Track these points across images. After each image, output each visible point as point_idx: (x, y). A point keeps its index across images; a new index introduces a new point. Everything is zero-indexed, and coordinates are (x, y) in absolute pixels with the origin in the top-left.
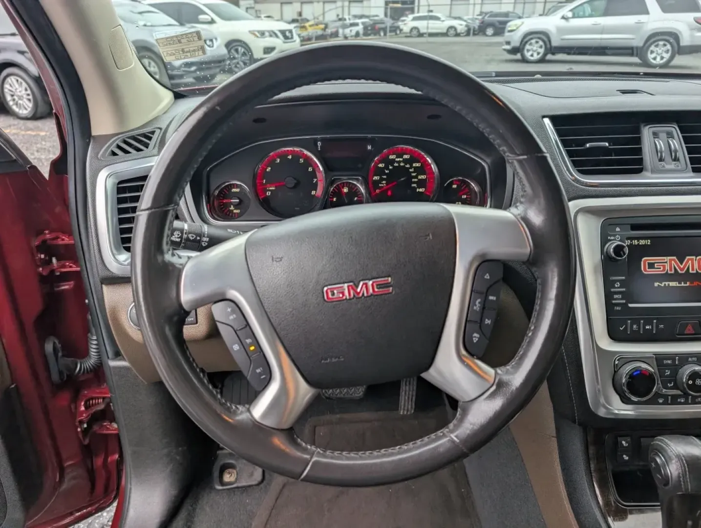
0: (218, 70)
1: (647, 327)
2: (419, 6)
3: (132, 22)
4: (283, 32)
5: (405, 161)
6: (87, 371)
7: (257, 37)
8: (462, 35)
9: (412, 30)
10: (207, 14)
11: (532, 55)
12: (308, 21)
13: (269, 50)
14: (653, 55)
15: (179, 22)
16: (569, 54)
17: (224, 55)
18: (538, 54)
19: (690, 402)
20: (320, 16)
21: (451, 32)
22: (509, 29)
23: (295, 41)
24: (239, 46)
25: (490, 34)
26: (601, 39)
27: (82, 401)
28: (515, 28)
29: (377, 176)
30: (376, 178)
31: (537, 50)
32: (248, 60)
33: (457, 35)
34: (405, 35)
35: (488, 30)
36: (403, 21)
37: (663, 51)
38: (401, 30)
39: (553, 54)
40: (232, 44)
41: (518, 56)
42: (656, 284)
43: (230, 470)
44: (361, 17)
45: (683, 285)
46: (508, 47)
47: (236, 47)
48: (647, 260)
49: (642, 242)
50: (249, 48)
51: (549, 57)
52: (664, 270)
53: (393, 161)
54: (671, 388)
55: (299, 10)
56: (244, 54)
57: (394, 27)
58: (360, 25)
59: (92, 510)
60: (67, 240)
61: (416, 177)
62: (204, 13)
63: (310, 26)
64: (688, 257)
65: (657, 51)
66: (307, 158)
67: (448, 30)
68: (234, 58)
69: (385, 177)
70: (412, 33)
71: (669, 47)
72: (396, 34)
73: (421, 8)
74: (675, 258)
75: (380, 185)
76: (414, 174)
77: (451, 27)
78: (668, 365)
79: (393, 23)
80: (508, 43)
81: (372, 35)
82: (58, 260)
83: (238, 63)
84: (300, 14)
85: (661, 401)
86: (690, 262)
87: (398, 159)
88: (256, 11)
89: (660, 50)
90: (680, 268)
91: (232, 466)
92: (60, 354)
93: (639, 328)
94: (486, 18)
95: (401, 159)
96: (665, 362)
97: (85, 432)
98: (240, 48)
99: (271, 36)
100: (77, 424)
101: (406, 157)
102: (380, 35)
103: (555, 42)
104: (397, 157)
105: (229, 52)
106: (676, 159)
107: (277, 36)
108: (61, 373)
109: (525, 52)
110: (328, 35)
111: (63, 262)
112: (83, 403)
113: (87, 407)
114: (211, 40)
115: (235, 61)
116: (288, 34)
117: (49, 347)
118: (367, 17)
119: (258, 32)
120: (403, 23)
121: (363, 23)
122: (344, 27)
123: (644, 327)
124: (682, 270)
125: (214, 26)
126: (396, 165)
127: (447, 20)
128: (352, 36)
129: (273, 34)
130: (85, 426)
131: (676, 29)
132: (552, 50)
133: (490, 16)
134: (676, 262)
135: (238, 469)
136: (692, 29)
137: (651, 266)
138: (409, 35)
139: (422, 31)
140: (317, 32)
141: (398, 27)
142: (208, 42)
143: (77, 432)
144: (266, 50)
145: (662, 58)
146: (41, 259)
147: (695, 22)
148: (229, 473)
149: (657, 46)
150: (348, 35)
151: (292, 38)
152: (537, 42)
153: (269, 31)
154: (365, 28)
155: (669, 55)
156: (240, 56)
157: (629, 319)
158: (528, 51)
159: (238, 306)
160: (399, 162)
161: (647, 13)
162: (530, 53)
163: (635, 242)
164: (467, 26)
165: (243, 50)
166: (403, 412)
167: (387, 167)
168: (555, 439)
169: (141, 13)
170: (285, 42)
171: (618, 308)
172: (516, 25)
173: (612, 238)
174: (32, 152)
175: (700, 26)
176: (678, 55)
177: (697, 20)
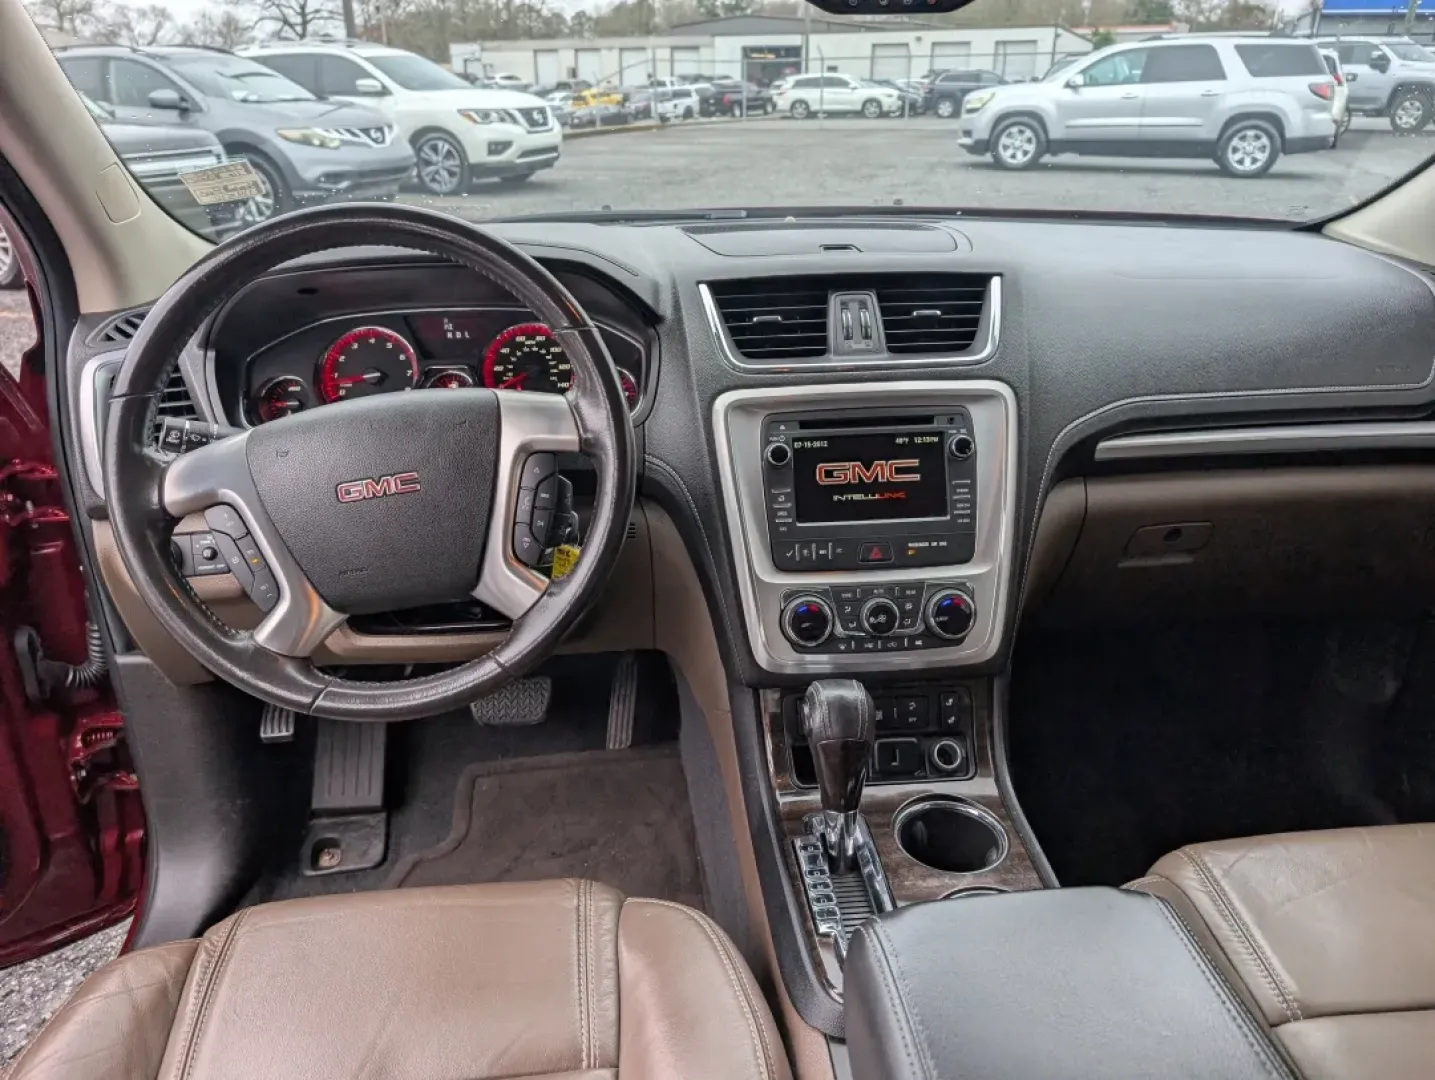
0: (395, 187)
1: (822, 552)
2: (807, 60)
3: (221, 94)
4: (527, 113)
5: (540, 345)
6: (85, 684)
7: (475, 121)
8: (892, 115)
9: (793, 106)
10: (375, 78)
11: (1013, 156)
12: (589, 86)
13: (500, 147)
14: (1238, 156)
15: (316, 94)
16: (1082, 153)
17: (409, 157)
18: (1025, 153)
19: (879, 647)
20: (612, 75)
21: (871, 109)
22: (969, 106)
23: (551, 130)
24: (440, 139)
25: (946, 114)
26: (1140, 126)
27: (77, 735)
28: (979, 105)
29: (499, 364)
30: (499, 368)
31: (1021, 147)
32: (456, 166)
33: (883, 115)
34: (780, 115)
35: (942, 106)
36: (779, 87)
37: (1254, 148)
38: (774, 106)
39: (1054, 153)
40: (424, 136)
41: (988, 158)
42: (836, 498)
43: (332, 850)
44: (697, 79)
45: (870, 497)
46: (967, 141)
47: (432, 142)
48: (822, 467)
49: (817, 444)
50: (459, 143)
51: (1047, 159)
52: (846, 478)
53: (522, 344)
54: (853, 629)
55: (573, 65)
56: (449, 155)
57: (762, 99)
58: (694, 94)
59: (98, 923)
60: (49, 473)
61: (556, 367)
62: (368, 75)
63: (594, 96)
64: (876, 462)
65: (1244, 148)
66: (396, 342)
67: (865, 104)
68: (428, 163)
69: (511, 367)
70: (795, 111)
71: (1265, 140)
72: (766, 113)
73: (811, 64)
74: (859, 463)
75: (505, 378)
76: (552, 363)
77: (870, 101)
78: (847, 600)
79: (759, 92)
80: (968, 133)
81: (718, 114)
82: (35, 505)
83: (437, 172)
84: (574, 73)
85: (842, 647)
86: (879, 468)
87: (528, 343)
88: (485, 66)
89: (1250, 146)
90: (865, 475)
91: (334, 844)
92: (40, 654)
93: (811, 553)
94: (937, 82)
95: (533, 342)
96: (844, 595)
97: (84, 784)
98: (440, 144)
99: (502, 120)
100: (70, 768)
101: (540, 338)
102: (733, 115)
103: (1056, 132)
104: (527, 339)
105: (418, 150)
106: (867, 337)
107: (514, 120)
108: (40, 682)
109: (1001, 149)
110: (630, 114)
111: (43, 509)
112: (79, 738)
113: (86, 744)
114: (380, 129)
115: (432, 168)
116: (536, 116)
117: (21, 642)
118: (710, 79)
119: (477, 111)
120: (778, 91)
121: (698, 91)
122: (663, 98)
123: (817, 553)
124: (869, 478)
125: (387, 100)
126: (526, 349)
127: (863, 87)
128: (677, 117)
129: (506, 116)
130: (84, 773)
131: (1275, 107)
132: (1050, 146)
133: (944, 80)
134: (859, 468)
135: (343, 846)
136: (1307, 107)
137: (829, 474)
138: (788, 114)
139: (814, 107)
140: (606, 108)
141: (770, 100)
142: (373, 134)
143: (69, 781)
144: (493, 147)
145: (1254, 161)
146: (7, 501)
147: (1309, 91)
148: (329, 854)
149: (1243, 138)
150: (668, 115)
151: (545, 123)
152: (1021, 132)
153: (497, 111)
154: (704, 101)
155: (1266, 154)
156: (440, 159)
157: (798, 542)
158: (1006, 147)
159: (235, 510)
160: (530, 346)
161: (1222, 76)
162: (1010, 152)
163: (808, 444)
164: (900, 98)
165: (447, 147)
166: (614, 745)
167: (512, 353)
168: (730, 715)
169: (237, 77)
170: (529, 132)
171: (783, 529)
172: (981, 99)
173: (775, 439)
174: (8, 352)
175: (1321, 100)
176: (1281, 155)
177: (1315, 90)
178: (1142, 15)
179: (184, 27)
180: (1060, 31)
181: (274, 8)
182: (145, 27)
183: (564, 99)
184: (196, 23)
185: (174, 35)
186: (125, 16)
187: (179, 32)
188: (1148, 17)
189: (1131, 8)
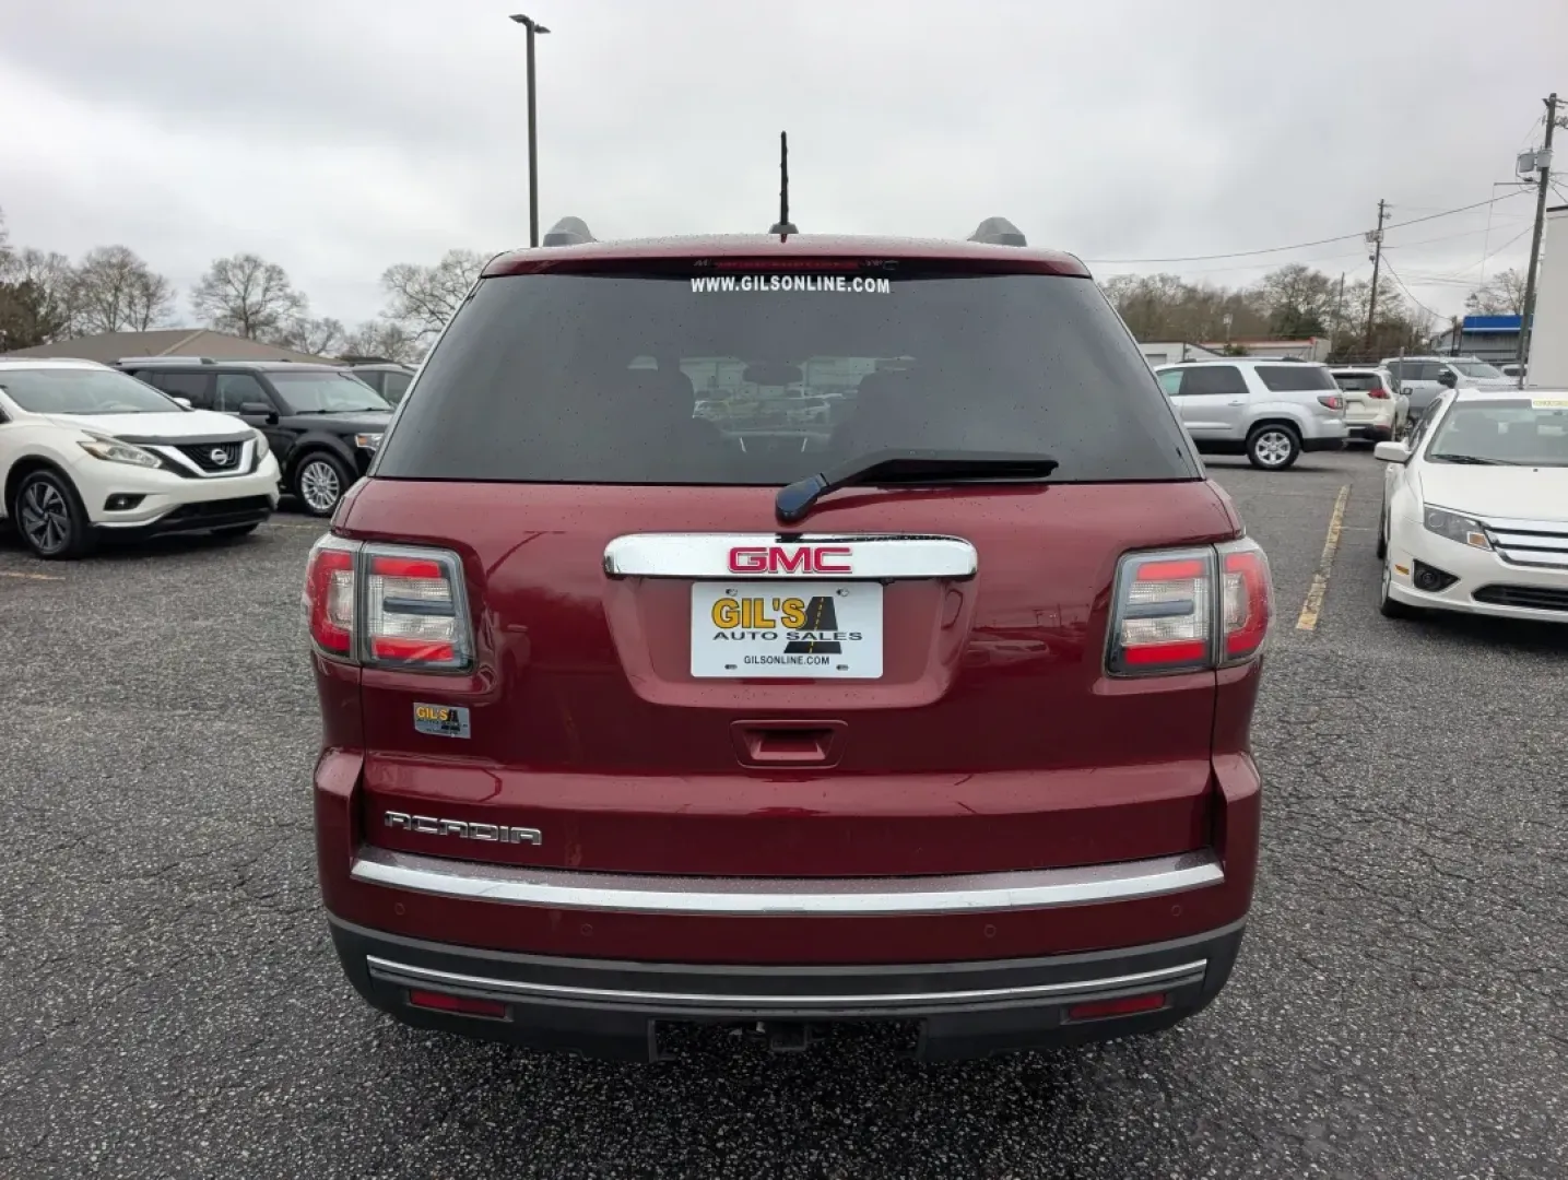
14: (1264, 453)
37: (1277, 446)
44: (830, 389)
65: (1269, 446)
71: (1286, 441)
89: (1272, 445)
121: (830, 400)
131: (1292, 415)
136: (1317, 415)
145: (1278, 457)
147: (1319, 403)
149: (1267, 439)
155: (1288, 452)
161: (1245, 390)
175: (1329, 409)
176: (1301, 453)
177: (1325, 402)
178: (1289, 331)
179: (352, 337)
180: (1188, 346)
181: (438, 321)
182: (316, 338)
183: (705, 405)
184: (363, 334)
185: (342, 345)
186: (302, 327)
187: (346, 341)
188: (1295, 332)
189: (1278, 325)
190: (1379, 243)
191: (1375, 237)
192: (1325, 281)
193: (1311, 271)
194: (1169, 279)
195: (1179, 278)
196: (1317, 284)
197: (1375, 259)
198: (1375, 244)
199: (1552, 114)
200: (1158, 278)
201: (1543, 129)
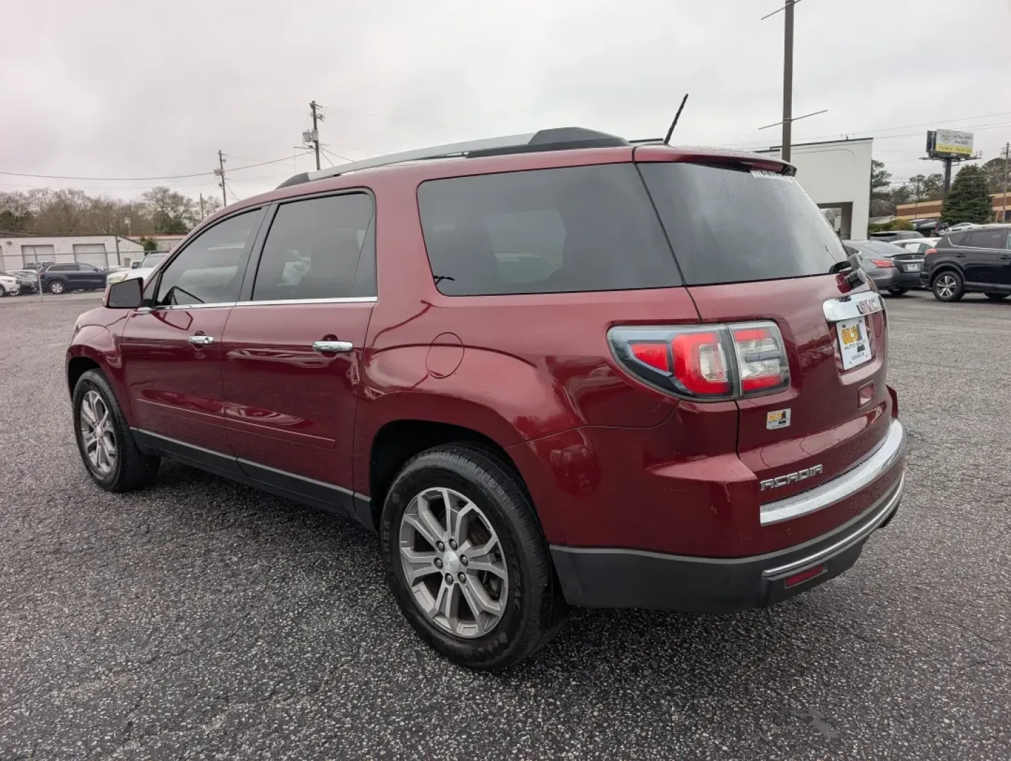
8: (14, 294)
25: (58, 291)
35: (54, 287)
178: (167, 229)
180: (119, 238)
188: (170, 230)
189: (159, 225)
190: (223, 176)
191: (220, 172)
192: (182, 198)
193: (172, 192)
194: (75, 192)
195: (83, 192)
196: (177, 200)
197: (222, 185)
198: (221, 177)
199: (314, 112)
200: (67, 192)
201: (312, 120)
